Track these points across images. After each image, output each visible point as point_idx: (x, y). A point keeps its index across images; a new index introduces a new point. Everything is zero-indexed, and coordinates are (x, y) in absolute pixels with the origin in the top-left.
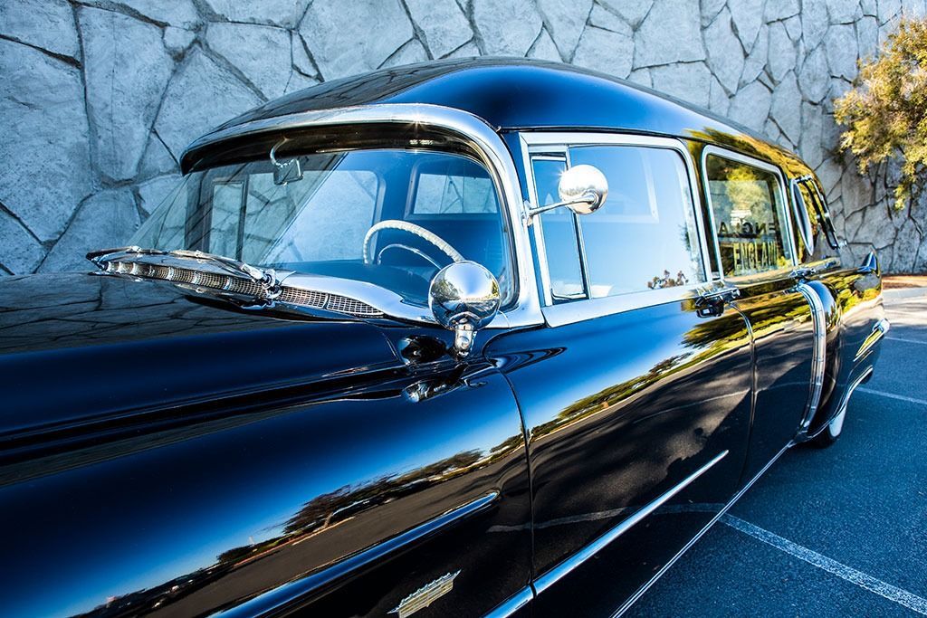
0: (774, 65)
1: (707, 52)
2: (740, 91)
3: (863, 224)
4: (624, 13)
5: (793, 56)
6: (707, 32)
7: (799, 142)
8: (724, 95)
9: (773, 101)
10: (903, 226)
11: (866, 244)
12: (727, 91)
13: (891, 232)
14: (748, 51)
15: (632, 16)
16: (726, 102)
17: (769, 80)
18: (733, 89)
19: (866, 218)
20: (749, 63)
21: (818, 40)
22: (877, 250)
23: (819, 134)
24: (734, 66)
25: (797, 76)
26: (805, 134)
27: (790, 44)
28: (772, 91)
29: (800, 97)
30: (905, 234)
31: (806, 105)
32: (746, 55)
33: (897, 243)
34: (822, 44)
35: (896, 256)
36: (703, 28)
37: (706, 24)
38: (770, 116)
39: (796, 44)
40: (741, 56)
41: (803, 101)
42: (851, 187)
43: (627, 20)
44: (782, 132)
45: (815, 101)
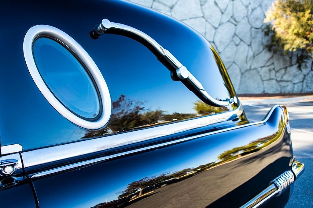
0: (236, 16)
1: (203, 13)
2: (220, 26)
3: (285, 73)
4: (166, 3)
5: (246, 11)
6: (203, 7)
7: (251, 43)
8: (213, 28)
9: (236, 29)
10: (308, 74)
11: (287, 81)
12: (214, 27)
13: (301, 77)
14: (223, 11)
15: (170, 4)
16: (214, 31)
17: (234, 21)
18: (217, 26)
19: (287, 71)
20: (224, 16)
21: (259, 4)
22: (294, 84)
23: (260, 39)
24: (216, 17)
25: (248, 18)
26: (253, 41)
27: (244, 7)
28: (236, 25)
29: (250, 27)
30: (310, 77)
31: (253, 29)
32: (223, 13)
33: (305, 81)
34: (260, 5)
35: (304, 86)
36: (201, 5)
37: (203, 3)
38: (235, 34)
39: (247, 7)
40: (220, 14)
41: (251, 28)
42: (278, 59)
43: (168, 6)
44: (241, 40)
45: (258, 27)
